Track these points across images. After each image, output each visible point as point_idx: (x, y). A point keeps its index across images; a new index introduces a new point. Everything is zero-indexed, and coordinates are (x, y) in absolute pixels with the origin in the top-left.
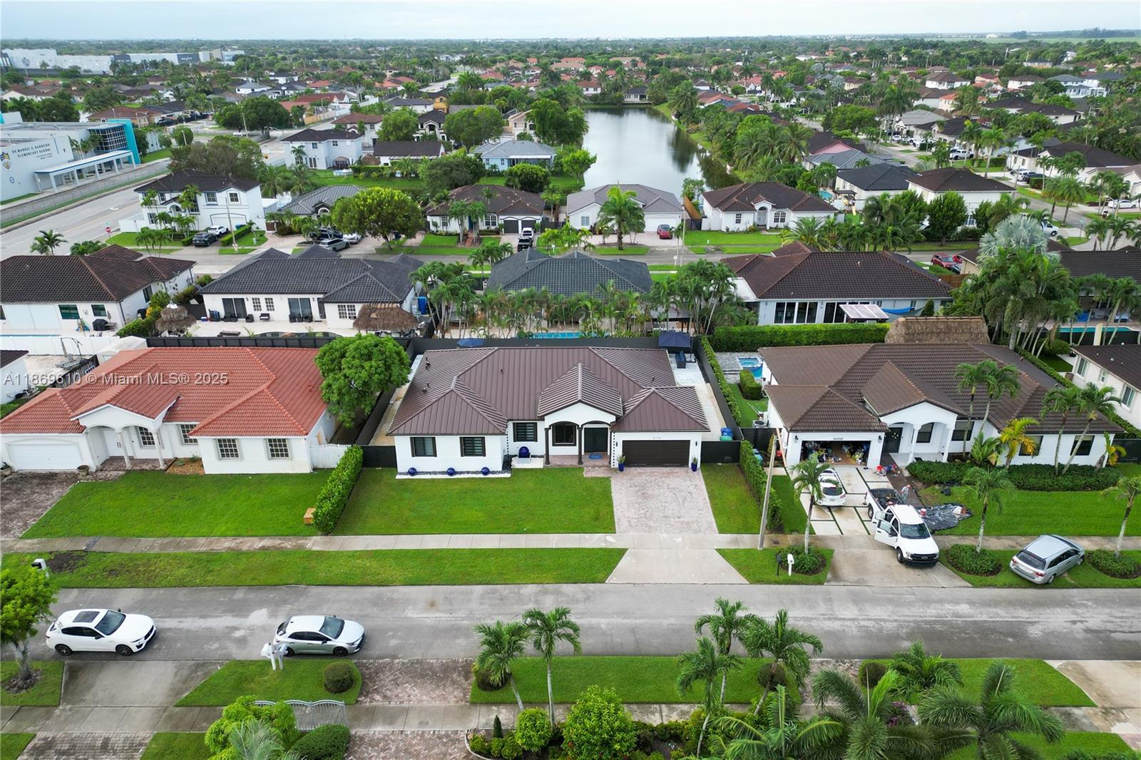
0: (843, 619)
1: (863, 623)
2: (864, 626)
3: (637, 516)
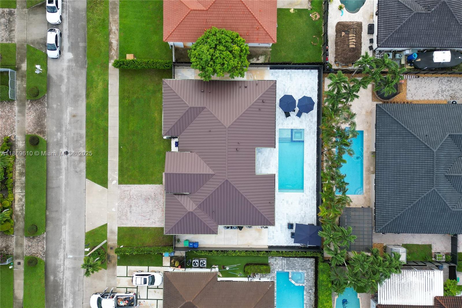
3: (131, 194)
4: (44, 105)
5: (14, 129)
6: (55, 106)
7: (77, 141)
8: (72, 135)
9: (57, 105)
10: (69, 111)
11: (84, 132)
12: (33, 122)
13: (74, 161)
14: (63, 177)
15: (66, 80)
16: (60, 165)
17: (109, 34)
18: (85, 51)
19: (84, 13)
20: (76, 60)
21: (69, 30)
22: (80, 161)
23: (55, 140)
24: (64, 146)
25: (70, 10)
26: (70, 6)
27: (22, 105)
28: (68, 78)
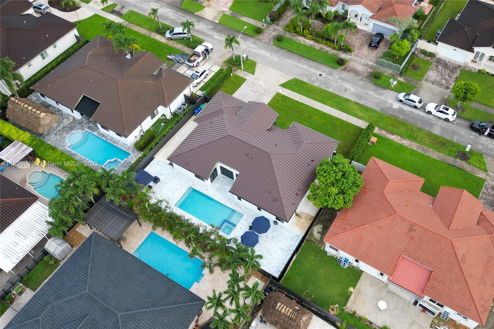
3: (265, 96)
4: (364, 78)
5: (356, 57)
6: (361, 83)
7: (326, 84)
8: (332, 83)
9: (360, 84)
10: (352, 89)
11: (330, 90)
12: (355, 67)
13: (312, 77)
14: (305, 67)
15: (377, 96)
16: (314, 69)
17: (401, 137)
18: (394, 117)
19: (428, 129)
20: (390, 108)
21: (417, 114)
22: (310, 80)
23: (334, 73)
24: (327, 76)
25: (435, 122)
26: (438, 123)
27: (371, 67)
28: (378, 98)
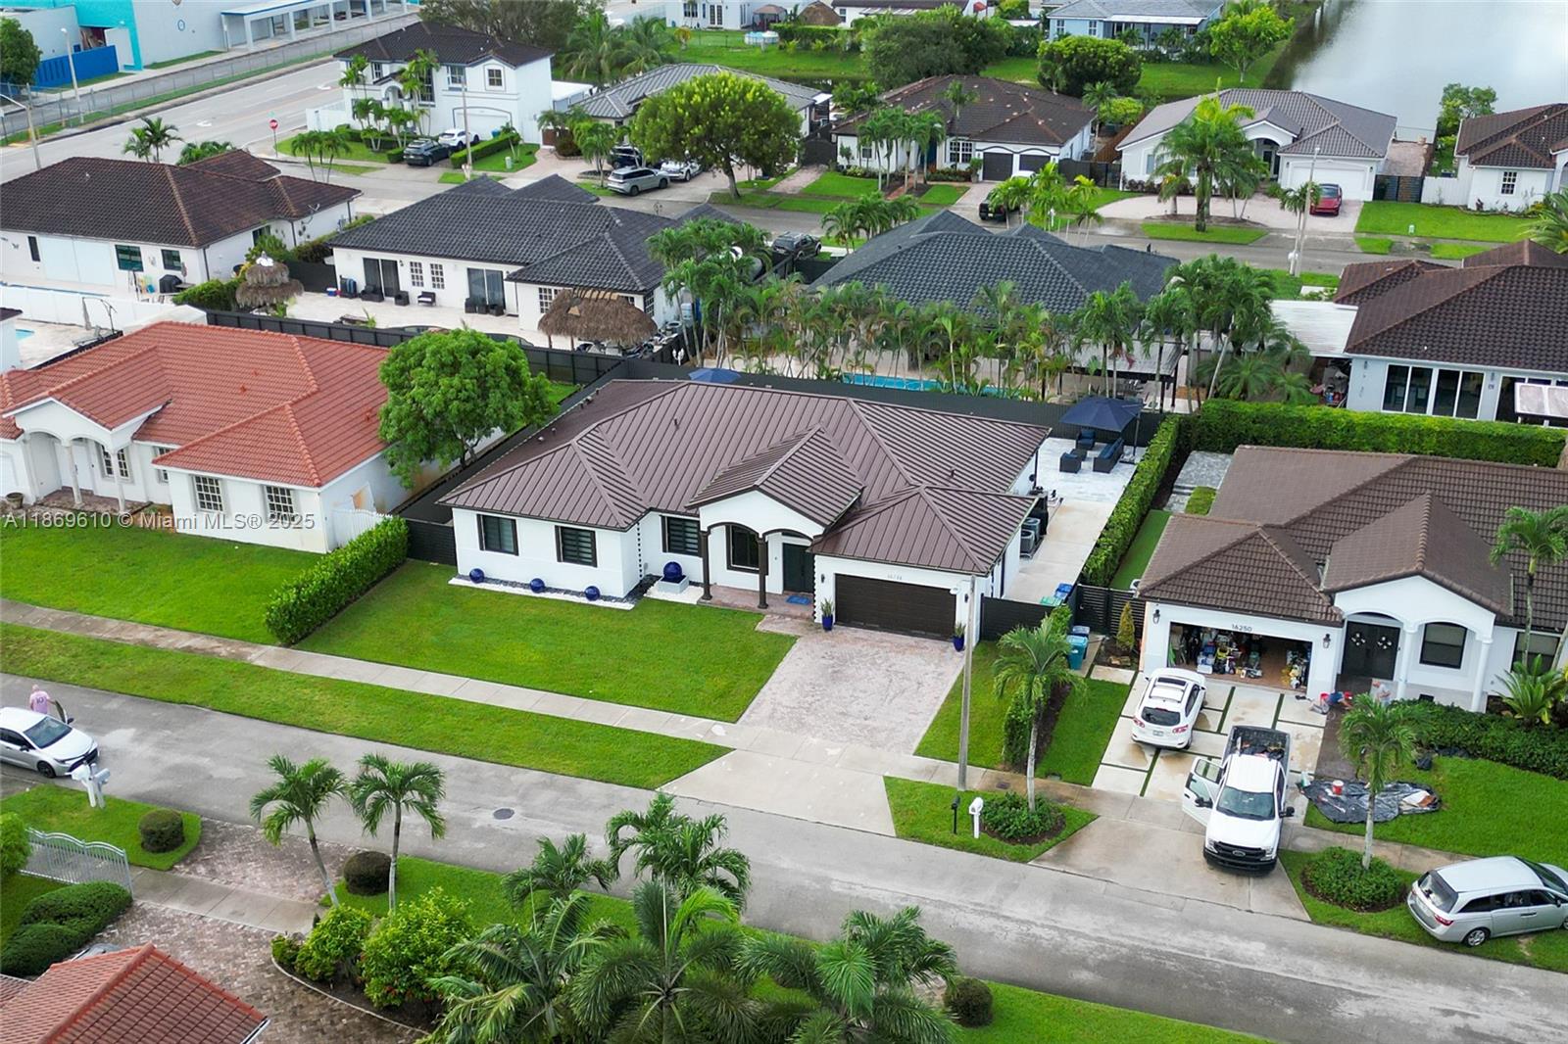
0: (1007, 918)
1: (1035, 930)
2: (1034, 935)
12: (283, 877)
